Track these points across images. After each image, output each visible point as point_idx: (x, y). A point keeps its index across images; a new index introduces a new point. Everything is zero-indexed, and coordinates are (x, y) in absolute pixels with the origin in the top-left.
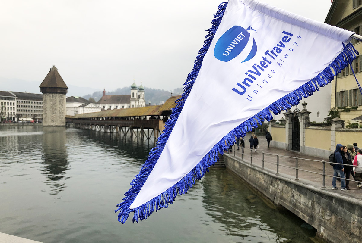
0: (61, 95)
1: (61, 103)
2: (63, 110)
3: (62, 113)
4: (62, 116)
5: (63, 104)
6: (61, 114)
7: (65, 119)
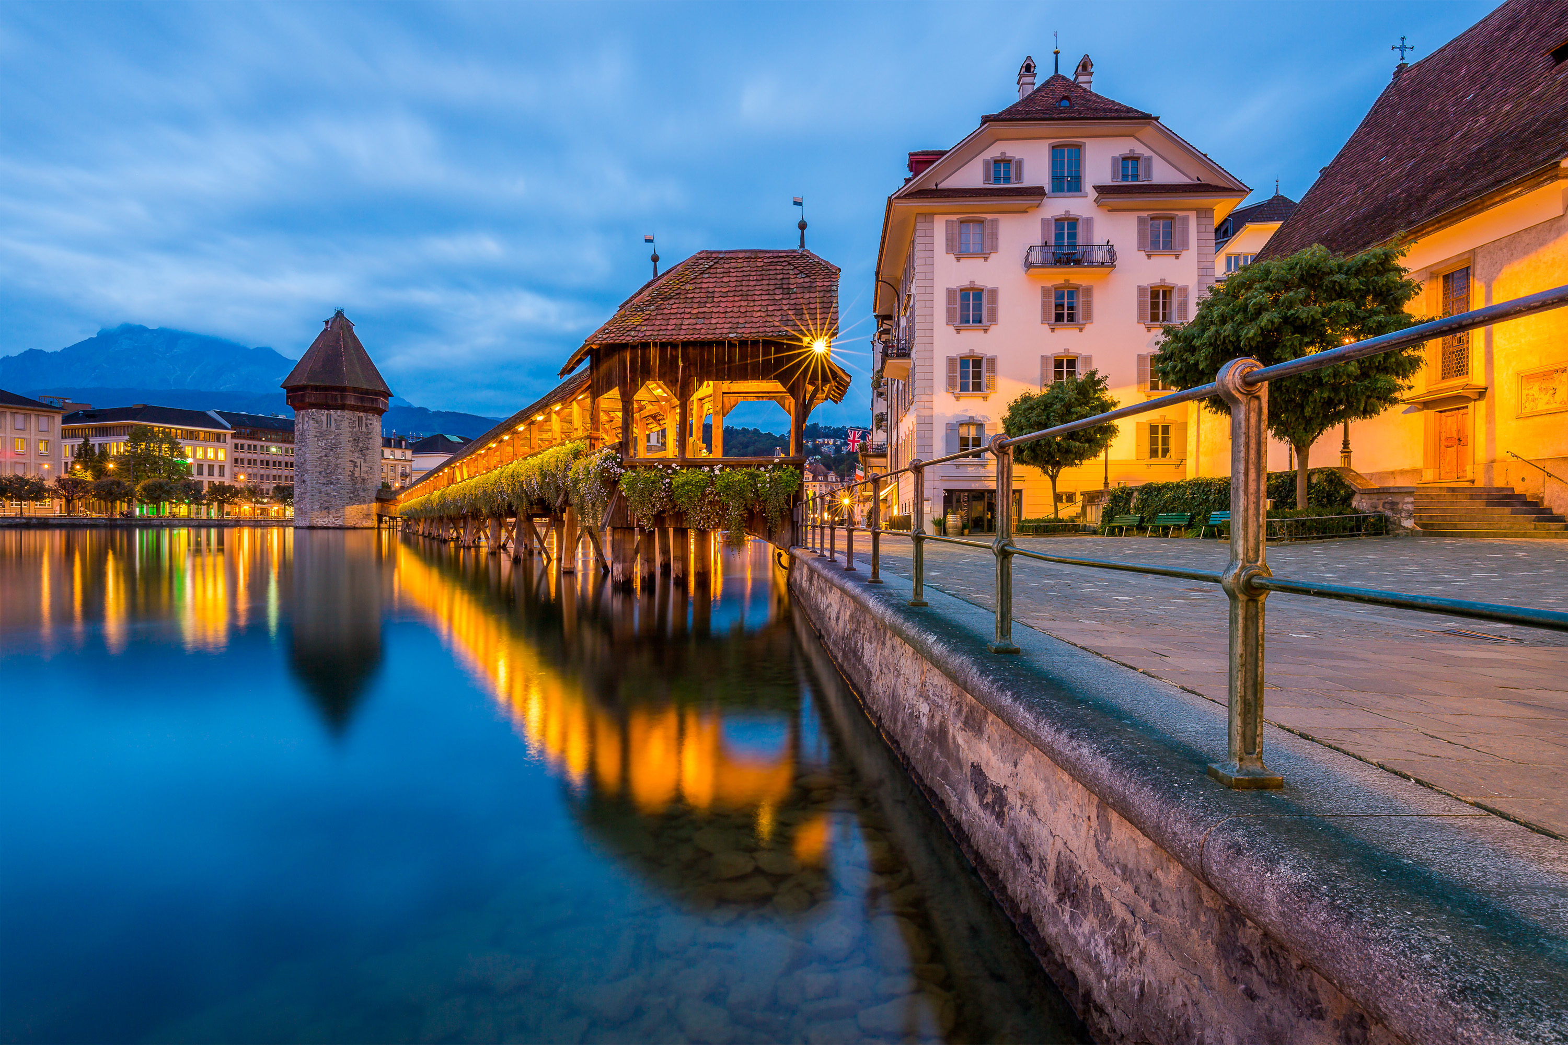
1: (361, 445)
3: (364, 480)
5: (368, 449)
6: (358, 486)
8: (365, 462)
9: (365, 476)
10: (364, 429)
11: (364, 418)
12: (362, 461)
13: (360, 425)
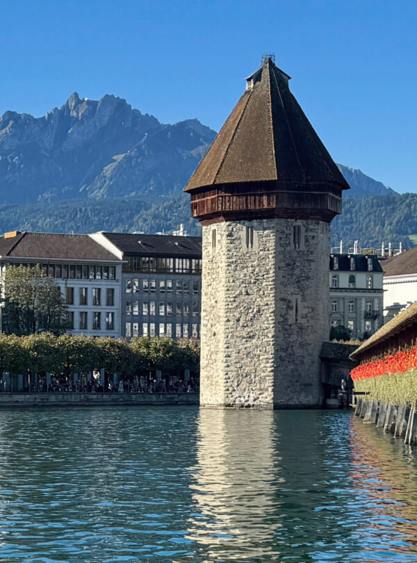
0: (299, 223)
1: (297, 272)
2: (306, 316)
3: (301, 328)
4: (298, 352)
5: (308, 278)
6: (293, 338)
7: (316, 367)
8: (304, 300)
9: (304, 321)
10: (303, 246)
11: (303, 229)
12: (300, 298)
13: (296, 241)
